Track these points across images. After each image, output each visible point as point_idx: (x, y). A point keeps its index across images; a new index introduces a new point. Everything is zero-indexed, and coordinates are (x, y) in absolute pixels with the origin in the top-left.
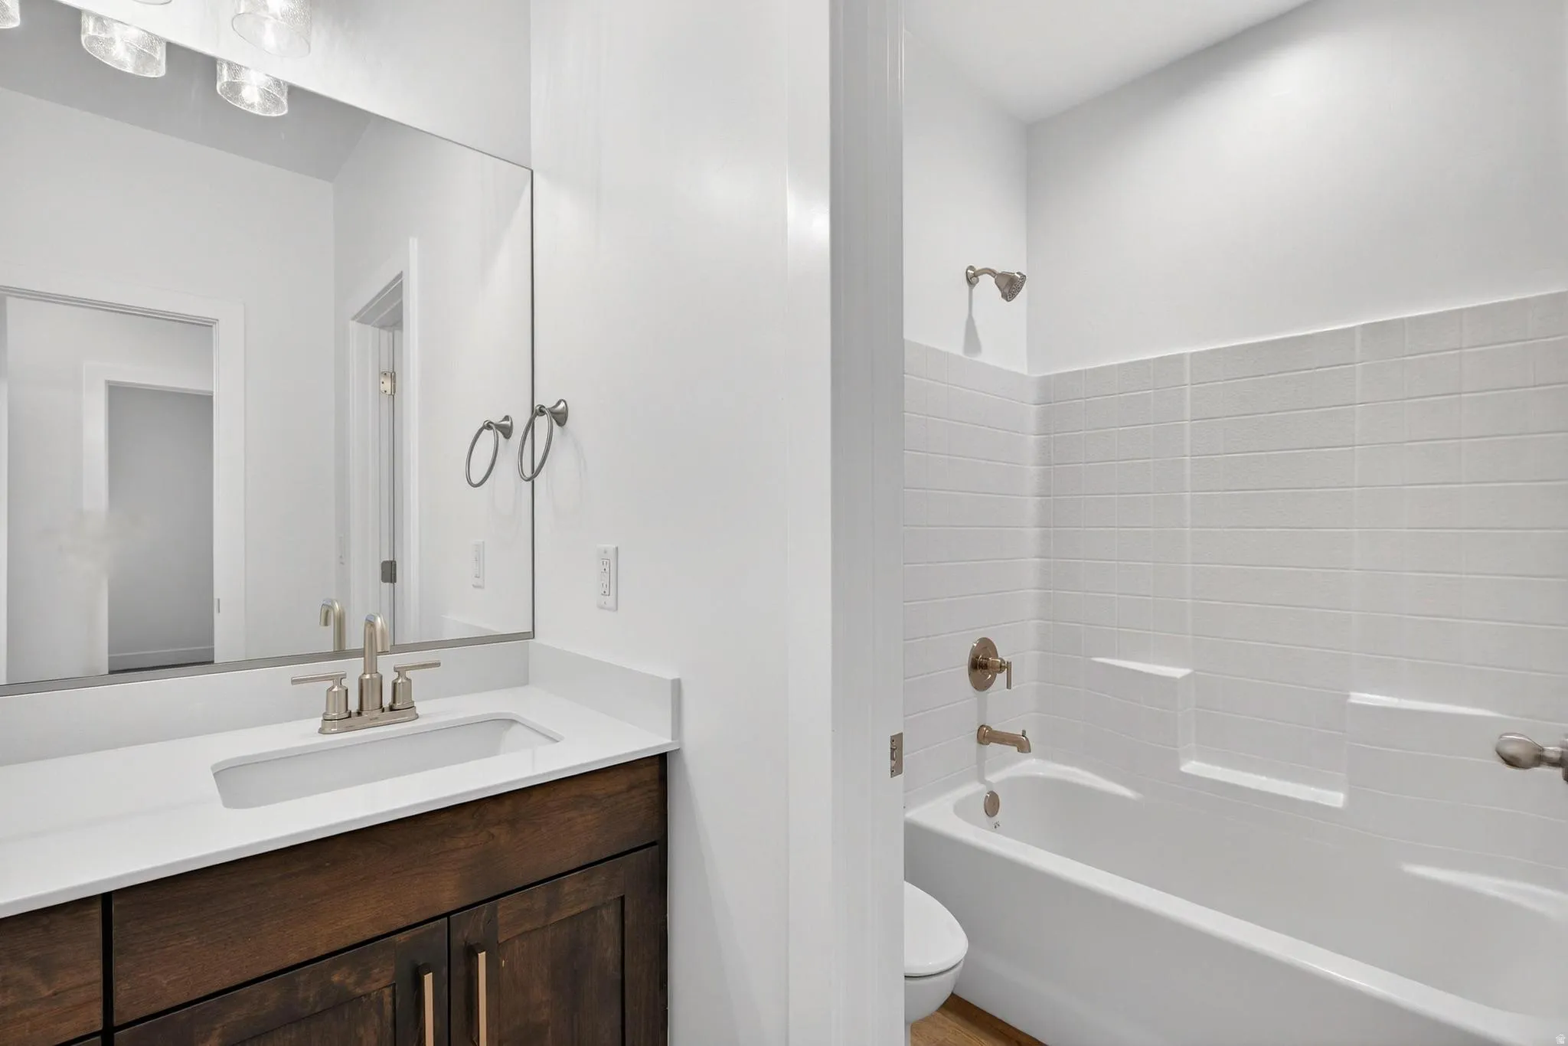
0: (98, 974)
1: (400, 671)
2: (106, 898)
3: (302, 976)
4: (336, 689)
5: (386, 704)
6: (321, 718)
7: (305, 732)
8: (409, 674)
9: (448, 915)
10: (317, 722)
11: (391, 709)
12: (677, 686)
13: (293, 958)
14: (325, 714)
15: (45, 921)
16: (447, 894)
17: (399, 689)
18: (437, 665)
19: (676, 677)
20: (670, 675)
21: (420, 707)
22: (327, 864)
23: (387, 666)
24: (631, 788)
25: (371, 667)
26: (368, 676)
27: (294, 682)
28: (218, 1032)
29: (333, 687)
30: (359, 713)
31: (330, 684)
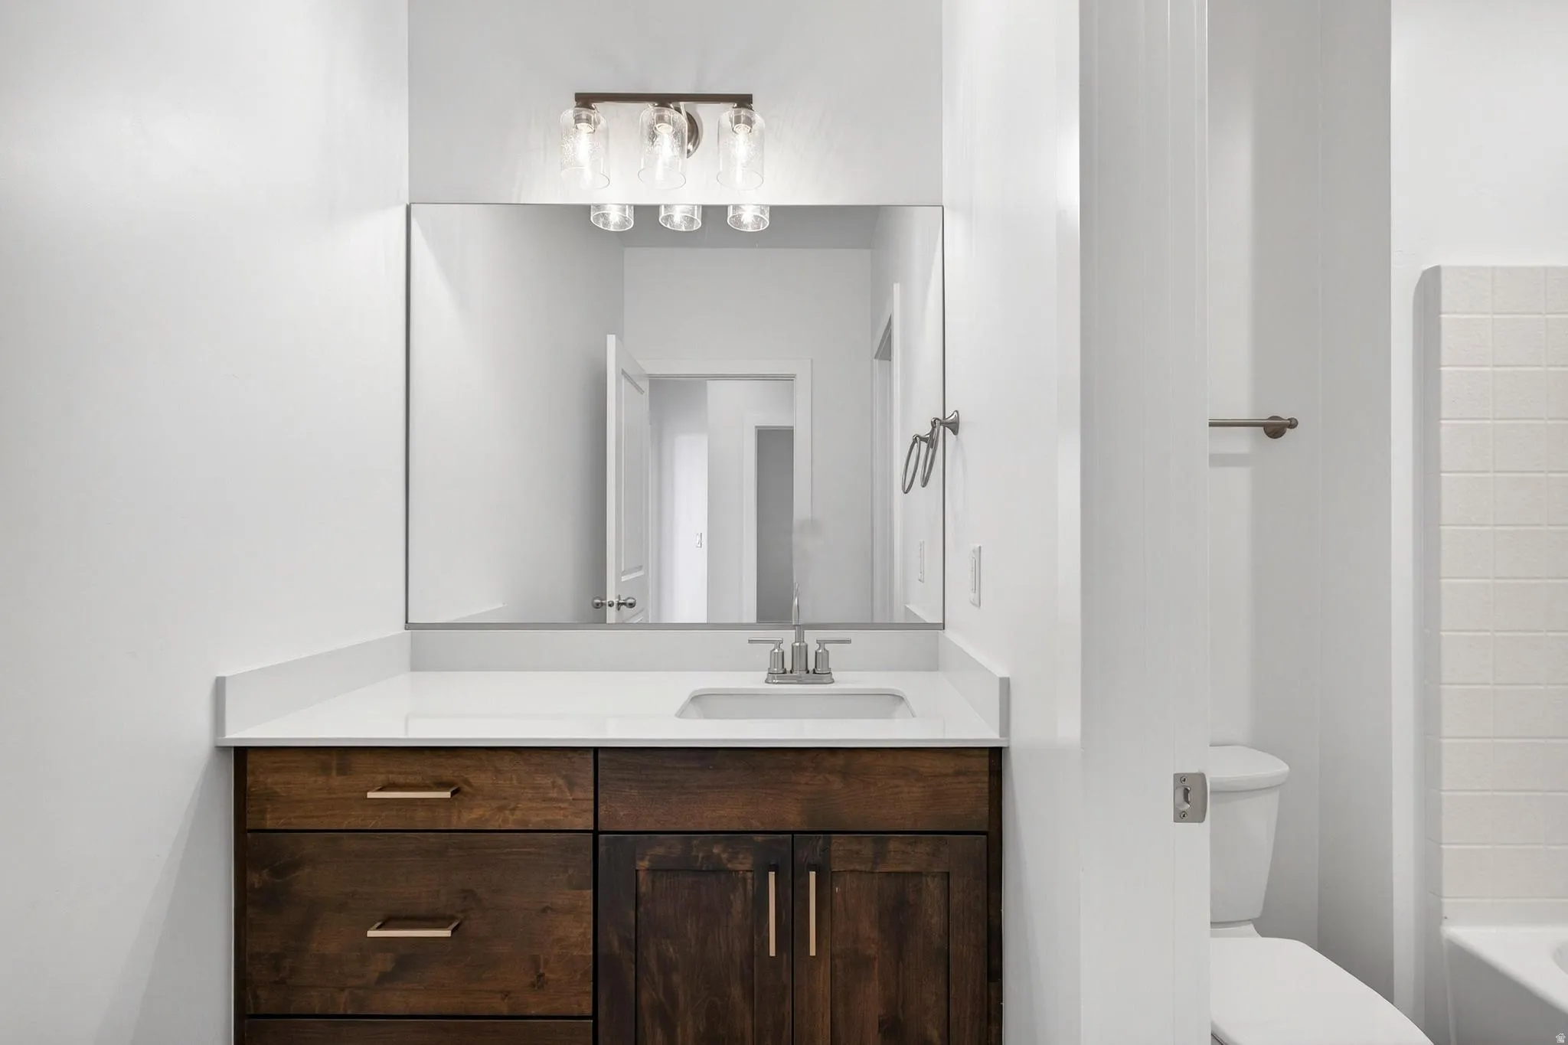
0: (591, 796)
1: (820, 643)
2: (596, 750)
3: (696, 840)
4: (776, 651)
5: (811, 667)
6: (767, 672)
7: (754, 680)
8: (828, 646)
9: (792, 833)
10: (764, 675)
11: (814, 673)
12: (1005, 685)
13: (690, 827)
14: (769, 669)
15: (570, 755)
16: (793, 817)
17: (820, 657)
18: (849, 642)
19: (1006, 675)
20: (1002, 672)
21: (835, 675)
22: (711, 767)
23: (811, 638)
24: (957, 774)
25: (800, 638)
26: (798, 644)
27: (750, 641)
28: (648, 857)
29: (774, 650)
30: (791, 672)
31: (772, 646)
